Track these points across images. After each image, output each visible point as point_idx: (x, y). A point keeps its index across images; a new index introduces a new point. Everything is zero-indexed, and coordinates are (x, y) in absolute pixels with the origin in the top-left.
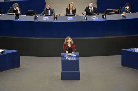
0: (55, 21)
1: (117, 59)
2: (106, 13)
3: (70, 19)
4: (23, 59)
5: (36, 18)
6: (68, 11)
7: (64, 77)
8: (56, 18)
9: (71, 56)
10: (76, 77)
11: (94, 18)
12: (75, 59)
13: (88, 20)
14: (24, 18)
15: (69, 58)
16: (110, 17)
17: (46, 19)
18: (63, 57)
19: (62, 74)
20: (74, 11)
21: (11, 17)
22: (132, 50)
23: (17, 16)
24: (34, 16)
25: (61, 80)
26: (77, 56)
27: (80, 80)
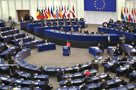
3: (76, 34)
13: (82, 35)
18: (63, 47)
25: (63, 55)
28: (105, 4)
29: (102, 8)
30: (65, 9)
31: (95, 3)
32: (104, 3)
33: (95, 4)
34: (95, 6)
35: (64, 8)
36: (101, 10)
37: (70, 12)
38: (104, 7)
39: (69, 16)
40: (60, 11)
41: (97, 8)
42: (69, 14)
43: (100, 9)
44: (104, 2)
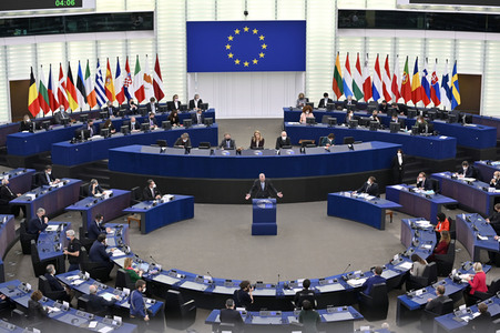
0: (238, 156)
1: (323, 206)
2: (304, 145)
3: (258, 153)
4: (198, 208)
5: (212, 152)
6: (253, 144)
7: (257, 231)
8: (239, 152)
9: (265, 203)
10: (272, 231)
11: (290, 152)
12: (270, 207)
13: (282, 155)
14: (196, 152)
15: (263, 206)
16: (310, 151)
17: (226, 153)
18: (255, 204)
19: (253, 227)
20: (262, 143)
21: (179, 151)
22: (341, 194)
23: (188, 150)
24: (209, 151)
25: (253, 234)
26: (274, 204)
27: (276, 234)
28: (264, 46)
29: (255, 62)
30: (127, 68)
31: (230, 43)
32: (262, 42)
33: (228, 47)
34: (231, 56)
35: (122, 68)
36: (252, 68)
37: (147, 78)
38: (262, 55)
39: (140, 94)
40: (109, 77)
41: (237, 62)
42: (142, 87)
43: (246, 64)
44: (262, 38)
